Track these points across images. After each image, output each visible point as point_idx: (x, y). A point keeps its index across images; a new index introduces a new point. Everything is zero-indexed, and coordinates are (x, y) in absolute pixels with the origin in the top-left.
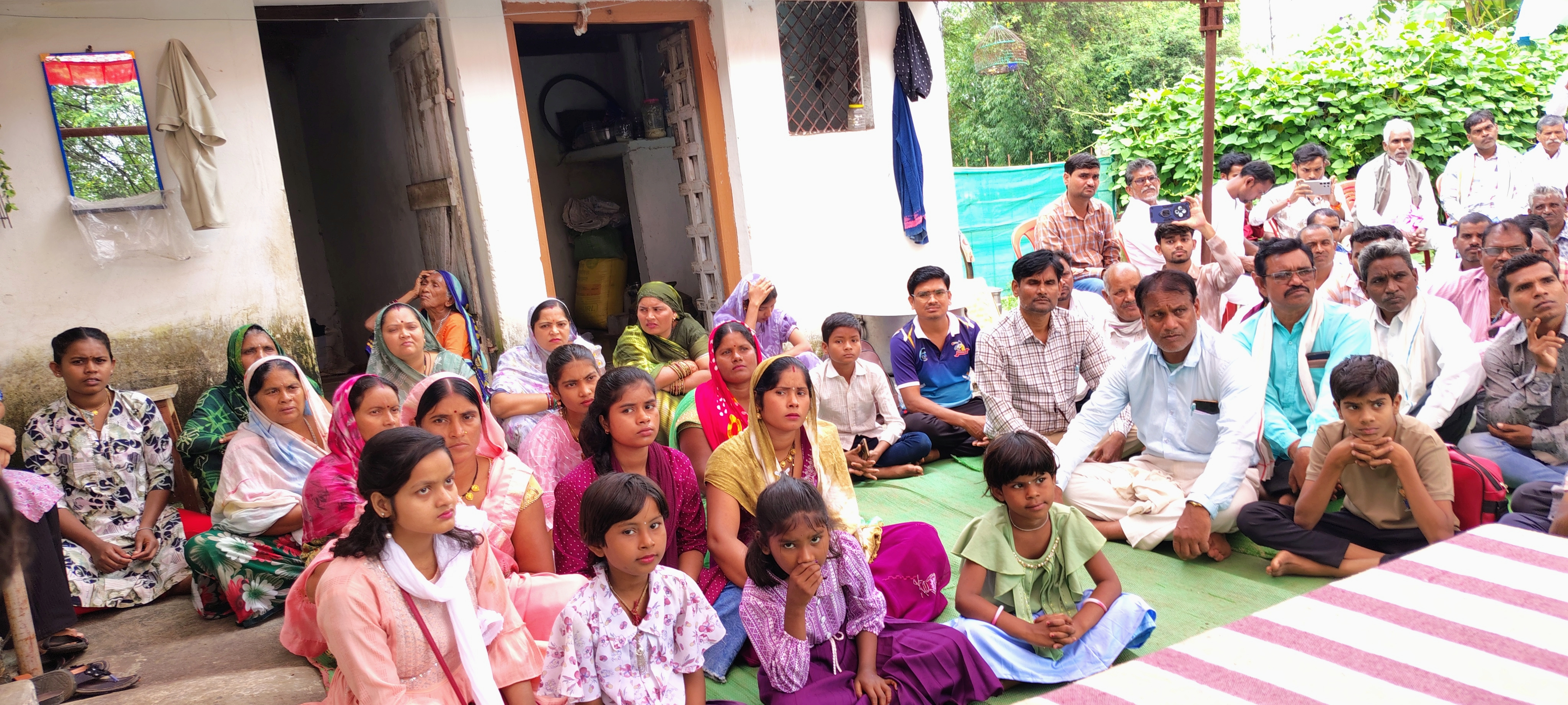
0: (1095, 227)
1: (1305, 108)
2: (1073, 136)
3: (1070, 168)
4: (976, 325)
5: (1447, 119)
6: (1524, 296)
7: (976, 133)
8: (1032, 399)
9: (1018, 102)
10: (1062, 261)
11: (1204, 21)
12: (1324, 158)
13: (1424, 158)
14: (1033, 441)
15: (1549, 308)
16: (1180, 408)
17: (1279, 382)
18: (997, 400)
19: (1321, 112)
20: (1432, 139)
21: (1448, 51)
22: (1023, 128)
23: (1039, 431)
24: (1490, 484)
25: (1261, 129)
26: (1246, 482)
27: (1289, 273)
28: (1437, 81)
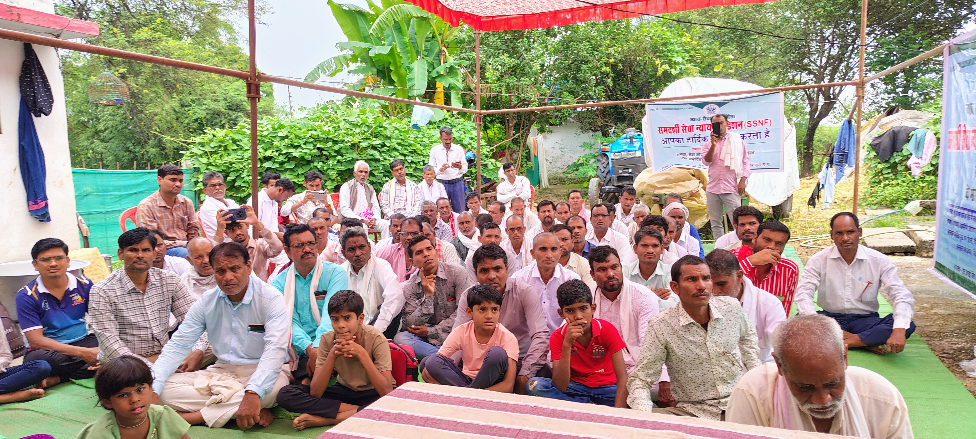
0: (180, 214)
1: (311, 150)
2: (166, 153)
3: (162, 173)
4: (90, 281)
5: (383, 163)
6: (419, 257)
7: (93, 146)
8: (135, 332)
9: (125, 127)
10: (157, 236)
11: (249, 91)
12: (321, 179)
13: (372, 183)
14: (135, 361)
15: (430, 263)
16: (240, 331)
17: (300, 310)
18: (108, 334)
19: (319, 153)
20: (375, 173)
21: (382, 127)
22: (130, 145)
23: (141, 355)
24: (409, 359)
25: (286, 160)
26: (282, 373)
27: (303, 245)
28: (377, 142)
